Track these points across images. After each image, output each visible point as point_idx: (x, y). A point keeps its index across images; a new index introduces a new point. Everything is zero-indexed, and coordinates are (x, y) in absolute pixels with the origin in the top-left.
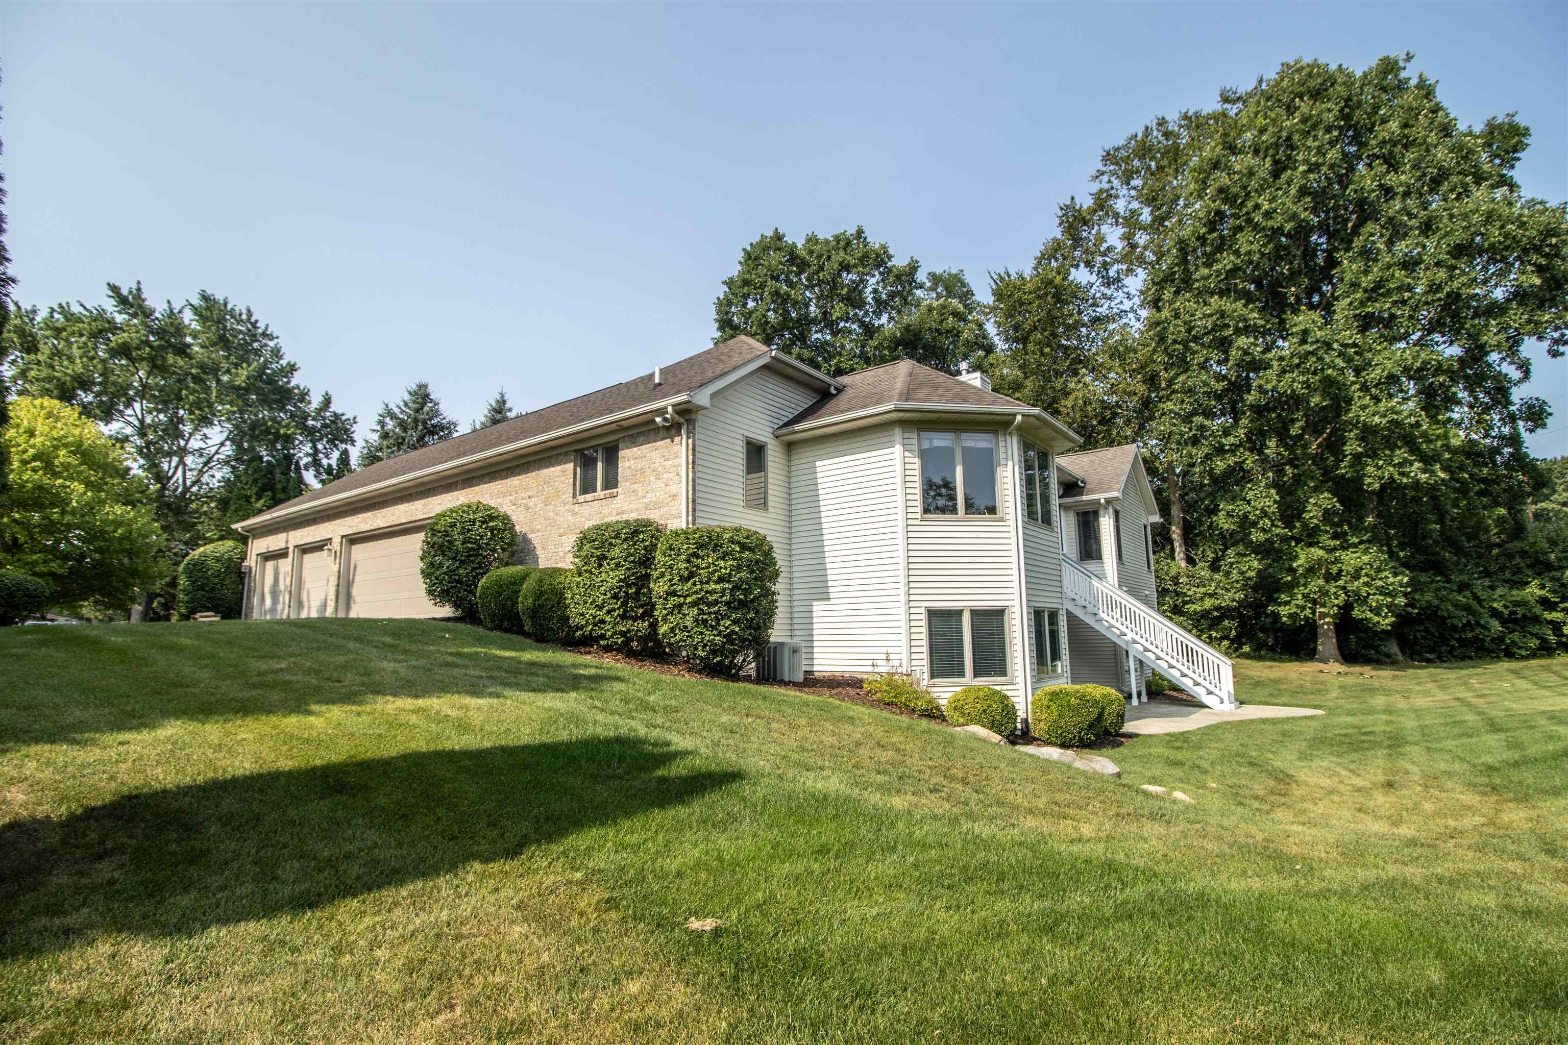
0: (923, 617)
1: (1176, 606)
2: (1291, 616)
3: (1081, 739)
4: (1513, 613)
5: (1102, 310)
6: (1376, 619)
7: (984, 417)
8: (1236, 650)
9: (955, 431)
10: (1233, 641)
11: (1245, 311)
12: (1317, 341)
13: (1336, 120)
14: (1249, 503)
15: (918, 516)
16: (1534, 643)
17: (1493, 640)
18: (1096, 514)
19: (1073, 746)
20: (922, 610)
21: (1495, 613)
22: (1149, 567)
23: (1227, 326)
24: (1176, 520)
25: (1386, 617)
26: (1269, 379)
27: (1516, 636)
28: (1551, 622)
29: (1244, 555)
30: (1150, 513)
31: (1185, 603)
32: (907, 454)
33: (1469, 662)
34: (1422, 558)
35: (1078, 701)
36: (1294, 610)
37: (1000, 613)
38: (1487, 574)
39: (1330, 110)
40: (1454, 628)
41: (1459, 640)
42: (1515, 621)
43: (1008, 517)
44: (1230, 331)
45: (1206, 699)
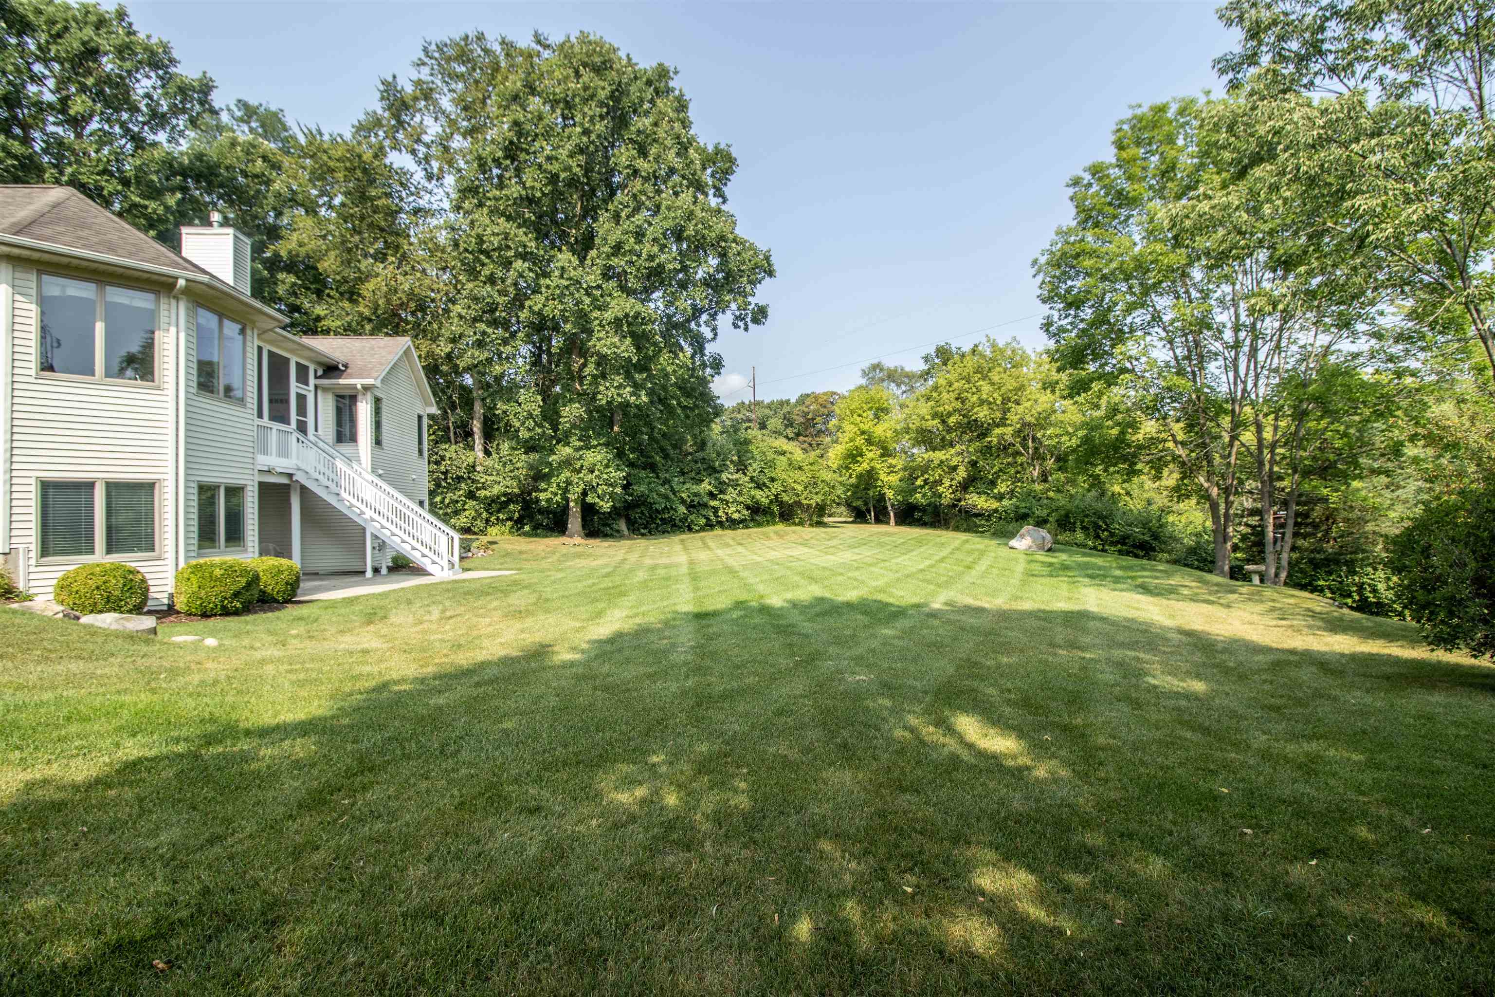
0: (33, 488)
1: (470, 492)
2: (548, 501)
3: (224, 607)
4: (692, 501)
5: (422, 203)
6: (601, 503)
7: (132, 272)
8: (518, 529)
9: (98, 282)
10: (517, 522)
11: (524, 239)
12: (570, 279)
13: (607, 98)
14: (520, 405)
15: (33, 372)
16: (703, 521)
17: (680, 520)
18: (353, 398)
19: (215, 615)
20: (33, 481)
21: (683, 502)
22: (420, 452)
23: (508, 247)
24: (477, 415)
25: (607, 502)
26: (537, 302)
27: (692, 517)
28: (713, 508)
29: (516, 449)
30: (428, 404)
31: (478, 489)
32: (18, 297)
33: (666, 535)
34: (643, 460)
35: (222, 571)
36: (550, 496)
37: (149, 487)
38: (682, 473)
39: (603, 88)
40: (657, 511)
41: (661, 519)
42: (694, 506)
43: (166, 386)
44: (511, 253)
45: (430, 568)
